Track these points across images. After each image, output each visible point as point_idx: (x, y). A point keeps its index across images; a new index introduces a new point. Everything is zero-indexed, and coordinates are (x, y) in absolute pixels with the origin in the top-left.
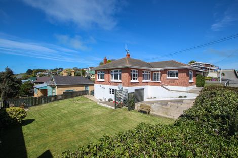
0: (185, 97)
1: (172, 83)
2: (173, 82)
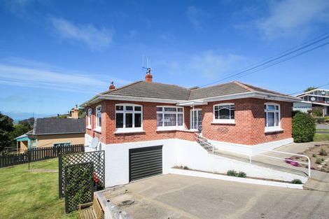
0: (242, 175)
1: (223, 134)
2: (225, 132)
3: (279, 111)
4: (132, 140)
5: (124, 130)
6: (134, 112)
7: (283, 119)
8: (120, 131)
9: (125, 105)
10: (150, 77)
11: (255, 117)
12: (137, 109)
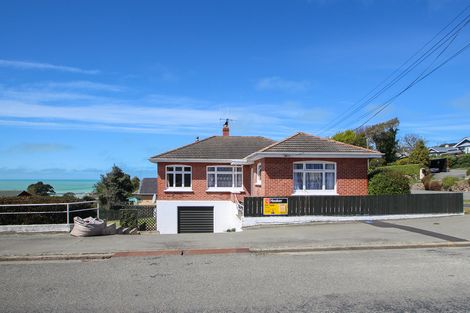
3: (335, 171)
4: (180, 199)
5: (174, 189)
6: (183, 173)
7: (340, 180)
8: (170, 189)
9: (174, 166)
10: (226, 130)
11: (271, 178)
12: (186, 169)
